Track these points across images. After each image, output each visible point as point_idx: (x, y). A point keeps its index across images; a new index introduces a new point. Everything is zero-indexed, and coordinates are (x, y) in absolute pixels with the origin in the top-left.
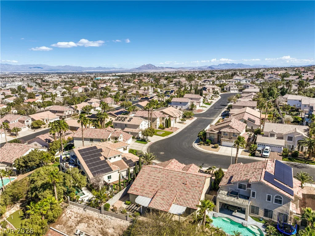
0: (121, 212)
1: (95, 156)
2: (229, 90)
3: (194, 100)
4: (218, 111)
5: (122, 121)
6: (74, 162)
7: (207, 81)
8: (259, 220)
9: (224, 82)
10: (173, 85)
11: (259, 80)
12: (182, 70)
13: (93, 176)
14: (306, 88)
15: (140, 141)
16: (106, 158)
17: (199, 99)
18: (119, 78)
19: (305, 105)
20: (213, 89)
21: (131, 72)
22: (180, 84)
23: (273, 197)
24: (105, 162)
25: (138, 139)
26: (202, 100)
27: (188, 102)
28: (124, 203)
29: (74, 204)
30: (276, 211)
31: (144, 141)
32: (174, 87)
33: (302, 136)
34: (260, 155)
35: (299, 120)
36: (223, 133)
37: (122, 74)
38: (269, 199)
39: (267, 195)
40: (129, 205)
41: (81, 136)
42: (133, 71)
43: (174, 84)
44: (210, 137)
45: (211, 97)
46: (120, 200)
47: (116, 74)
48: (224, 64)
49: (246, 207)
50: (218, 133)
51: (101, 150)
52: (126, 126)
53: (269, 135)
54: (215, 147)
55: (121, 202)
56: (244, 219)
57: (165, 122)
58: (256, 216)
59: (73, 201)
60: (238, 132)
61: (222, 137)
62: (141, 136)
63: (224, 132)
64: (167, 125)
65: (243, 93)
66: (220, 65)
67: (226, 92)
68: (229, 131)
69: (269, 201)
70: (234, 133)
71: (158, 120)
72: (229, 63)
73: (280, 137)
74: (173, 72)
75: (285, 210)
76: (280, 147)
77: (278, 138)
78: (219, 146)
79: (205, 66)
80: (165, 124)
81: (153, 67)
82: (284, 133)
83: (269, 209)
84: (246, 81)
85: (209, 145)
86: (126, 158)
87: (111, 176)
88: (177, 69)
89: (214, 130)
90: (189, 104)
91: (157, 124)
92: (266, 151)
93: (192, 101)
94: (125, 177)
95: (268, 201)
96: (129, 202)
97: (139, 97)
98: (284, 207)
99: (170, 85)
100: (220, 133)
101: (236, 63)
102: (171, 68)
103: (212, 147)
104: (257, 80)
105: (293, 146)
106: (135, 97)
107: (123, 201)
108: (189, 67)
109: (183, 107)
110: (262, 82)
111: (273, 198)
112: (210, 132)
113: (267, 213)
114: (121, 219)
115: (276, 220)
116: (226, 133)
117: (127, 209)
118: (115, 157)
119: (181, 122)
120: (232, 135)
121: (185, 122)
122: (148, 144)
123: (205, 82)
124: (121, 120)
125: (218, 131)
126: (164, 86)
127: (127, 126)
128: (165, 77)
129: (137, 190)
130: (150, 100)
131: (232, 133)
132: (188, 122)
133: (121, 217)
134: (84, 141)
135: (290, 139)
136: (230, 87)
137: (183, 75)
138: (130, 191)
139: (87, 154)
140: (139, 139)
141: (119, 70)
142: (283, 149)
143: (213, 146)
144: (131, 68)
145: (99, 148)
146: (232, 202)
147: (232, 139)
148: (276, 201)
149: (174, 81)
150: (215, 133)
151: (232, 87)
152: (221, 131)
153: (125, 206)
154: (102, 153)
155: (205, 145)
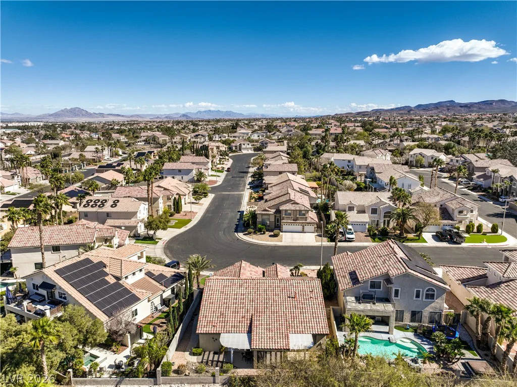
0: (197, 372)
1: (95, 277)
2: (240, 150)
3: (201, 166)
4: (240, 181)
5: (99, 206)
6: (44, 296)
7: (200, 136)
8: (404, 328)
9: (227, 138)
10: (143, 143)
11: (276, 134)
12: (140, 119)
13: (107, 318)
14: (345, 144)
15: (142, 240)
16: (118, 279)
17: (205, 164)
18: (20, 131)
19: (360, 167)
20: (218, 147)
21: (41, 122)
22: (155, 141)
23: (423, 291)
24: (117, 285)
25: (136, 237)
26: (210, 165)
27: (193, 170)
28: (190, 354)
29: (85, 381)
30: (426, 312)
31: (149, 239)
32: (145, 146)
33: (390, 205)
34: (343, 238)
35: (362, 186)
36: (284, 213)
37: (23, 124)
38: (418, 296)
39: (416, 290)
40: (200, 354)
41: (38, 244)
42: (44, 120)
43: (144, 141)
44: (262, 220)
45: (220, 161)
46: (177, 350)
47: (7, 125)
48: (205, 112)
49: (392, 314)
50: (275, 213)
51: (102, 265)
52: (108, 216)
53: (347, 209)
54: (276, 236)
55: (180, 353)
56: (388, 333)
57: (172, 204)
58: (401, 323)
59: (81, 377)
60: (306, 209)
61: (283, 219)
62: (142, 230)
63: (286, 211)
64: (176, 209)
65: (265, 152)
66: (200, 112)
67: (237, 152)
68: (293, 209)
69: (418, 299)
70: (300, 211)
71: (161, 200)
72: (212, 109)
73: (362, 211)
74: (124, 122)
75: (438, 306)
76: (364, 224)
77: (359, 212)
78: (281, 233)
79: (177, 114)
80: (172, 206)
81: (84, 113)
82: (366, 204)
83: (417, 310)
84: (259, 136)
85: (264, 233)
86: (152, 272)
87: (136, 310)
88: (129, 118)
89: (269, 210)
90: (194, 172)
91: (160, 209)
92: (350, 232)
93: (198, 166)
94: (160, 307)
95: (416, 299)
96: (199, 350)
97: (86, 165)
98: (437, 303)
99: (138, 143)
100: (278, 211)
101: (223, 110)
102: (118, 115)
103: (270, 236)
104: (274, 134)
105: (378, 221)
106: (80, 166)
107: (184, 351)
108: (150, 115)
109: (185, 177)
110: (280, 137)
111: (423, 293)
112: (263, 212)
113: (415, 315)
114: (203, 383)
115: (426, 323)
116: (289, 212)
117: (202, 362)
118: (134, 274)
119: (195, 201)
120: (298, 213)
121: (201, 202)
122: (161, 244)
123: (197, 138)
124: (96, 205)
125: (274, 211)
126: (127, 145)
127: (110, 215)
128: (115, 129)
129: (213, 324)
130: (117, 168)
131: (298, 211)
132: (206, 202)
133: (202, 381)
134: (45, 253)
135: (374, 211)
136: (240, 145)
137: (147, 127)
138: (200, 329)
139: (76, 275)
140: (139, 236)
141: (12, 116)
142: (367, 227)
143: (272, 233)
144: (39, 114)
145: (95, 261)
146: (370, 310)
147: (298, 220)
148: (428, 296)
149: (144, 136)
150: (270, 213)
151: (244, 144)
152: (281, 209)
153: (194, 359)
154: (107, 270)
155: (257, 233)
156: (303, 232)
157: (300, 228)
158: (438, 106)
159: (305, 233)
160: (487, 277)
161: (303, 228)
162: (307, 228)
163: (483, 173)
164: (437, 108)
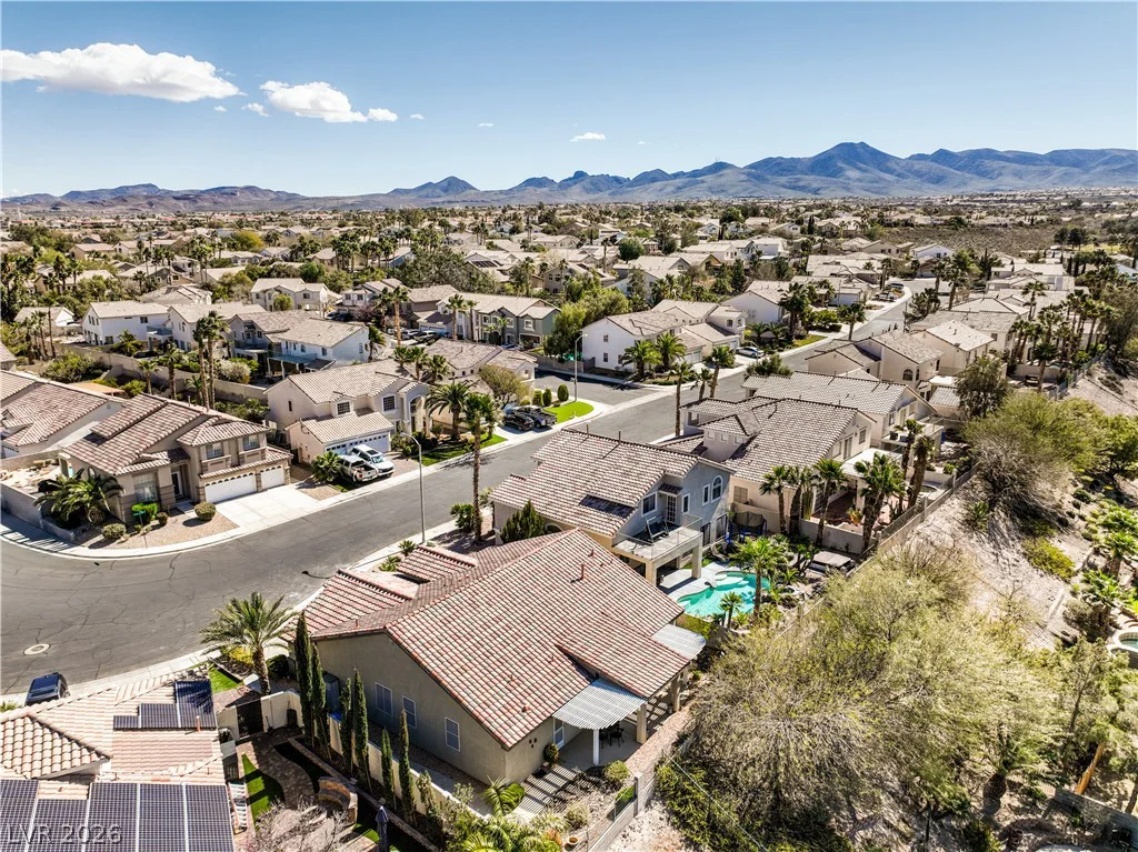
30: (714, 521)
33: (419, 384)
38: (706, 498)
50: (171, 459)
53: (335, 411)
54: (204, 518)
56: (693, 579)
61: (204, 470)
70: (245, 437)
73: (365, 409)
75: (724, 505)
76: (381, 435)
77: (361, 412)
82: (369, 391)
83: (706, 523)
85: (163, 523)
89: (154, 456)
98: (723, 500)
100: (178, 453)
103: (188, 523)
105: (398, 423)
111: (711, 489)
112: (139, 467)
116: (216, 446)
120: (240, 445)
125: (166, 455)
129: (517, 708)
131: (240, 440)
135: (389, 404)
138: (505, 735)
142: (390, 440)
143: (190, 516)
147: (242, 463)
148: (715, 493)
150: (155, 464)
152: (184, 444)
155: (139, 531)
156: (259, 490)
157: (248, 482)
158: (121, 195)
159: (266, 490)
160: (706, 448)
161: (258, 481)
162: (268, 477)
163: (432, 313)
164: (125, 201)
